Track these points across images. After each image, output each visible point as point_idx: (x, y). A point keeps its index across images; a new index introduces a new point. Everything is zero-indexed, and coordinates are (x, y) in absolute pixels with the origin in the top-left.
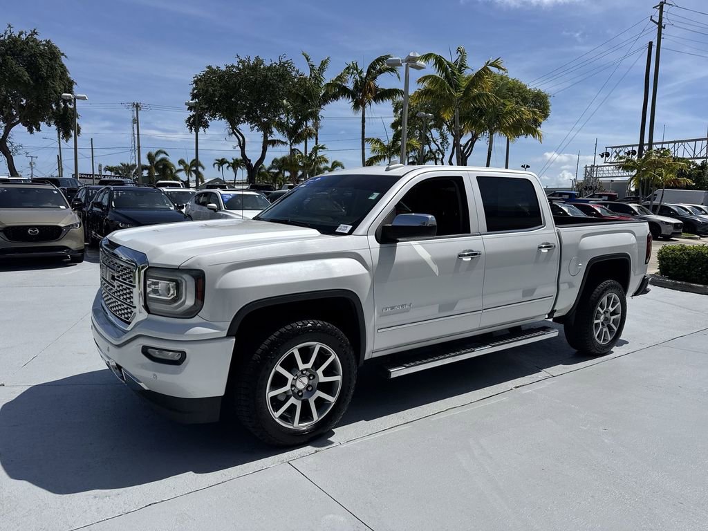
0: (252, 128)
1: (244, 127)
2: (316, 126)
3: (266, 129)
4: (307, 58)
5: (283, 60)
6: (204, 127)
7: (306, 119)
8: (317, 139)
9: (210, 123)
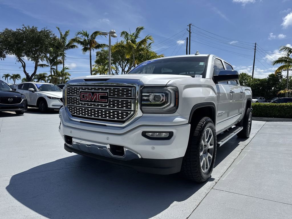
0: (28, 59)
1: (25, 58)
2: (63, 59)
3: (36, 60)
4: (59, 29)
5: (46, 29)
6: (3, 57)
7: (58, 56)
8: (64, 65)
9: (6, 56)
